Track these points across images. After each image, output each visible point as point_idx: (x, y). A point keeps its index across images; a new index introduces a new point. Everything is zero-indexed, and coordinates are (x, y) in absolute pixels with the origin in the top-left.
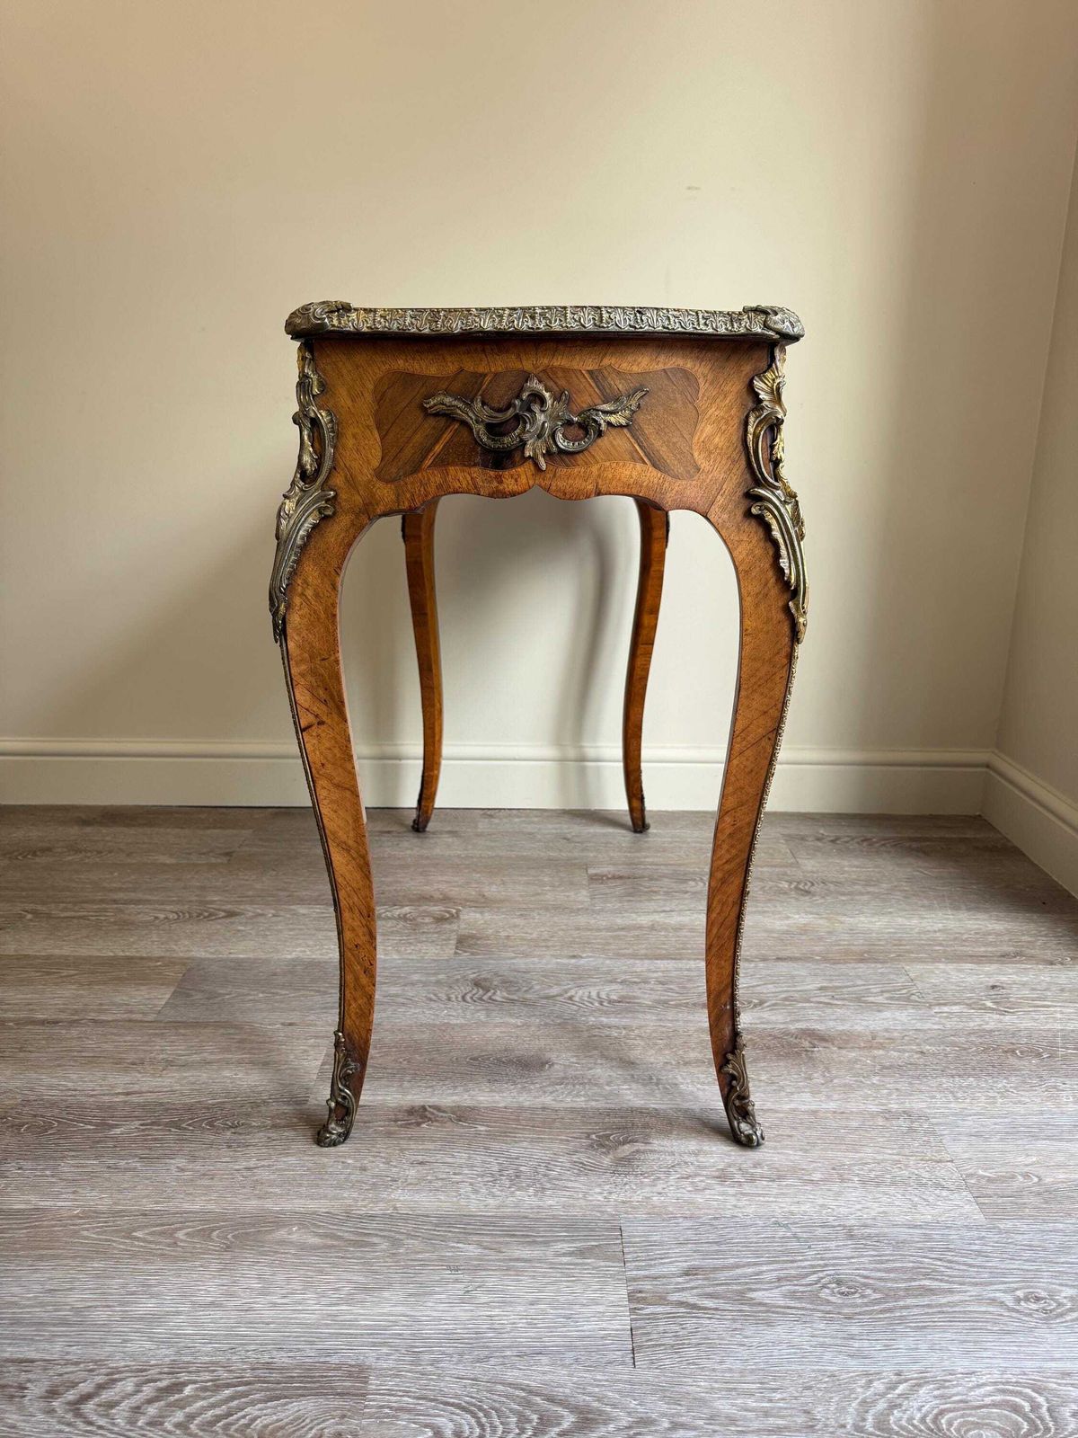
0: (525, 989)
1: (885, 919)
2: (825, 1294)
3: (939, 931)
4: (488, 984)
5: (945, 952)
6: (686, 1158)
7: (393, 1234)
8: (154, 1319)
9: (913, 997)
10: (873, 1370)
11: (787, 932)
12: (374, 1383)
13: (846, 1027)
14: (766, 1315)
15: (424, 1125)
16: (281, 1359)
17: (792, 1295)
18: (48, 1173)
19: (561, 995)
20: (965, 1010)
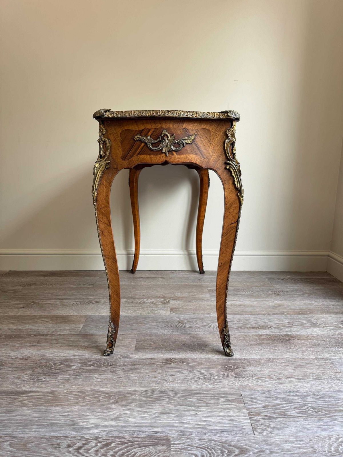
0: (195, 323)
1: (304, 302)
2: (310, 412)
3: (321, 305)
4: (183, 322)
5: (324, 311)
6: (257, 372)
7: (169, 396)
8: (98, 423)
9: (317, 324)
10: (330, 434)
11: (275, 306)
12: (172, 441)
13: (299, 333)
14: (292, 419)
15: (172, 364)
16: (141, 435)
17: (300, 412)
18: (54, 380)
19: (207, 325)
20: (335, 328)
